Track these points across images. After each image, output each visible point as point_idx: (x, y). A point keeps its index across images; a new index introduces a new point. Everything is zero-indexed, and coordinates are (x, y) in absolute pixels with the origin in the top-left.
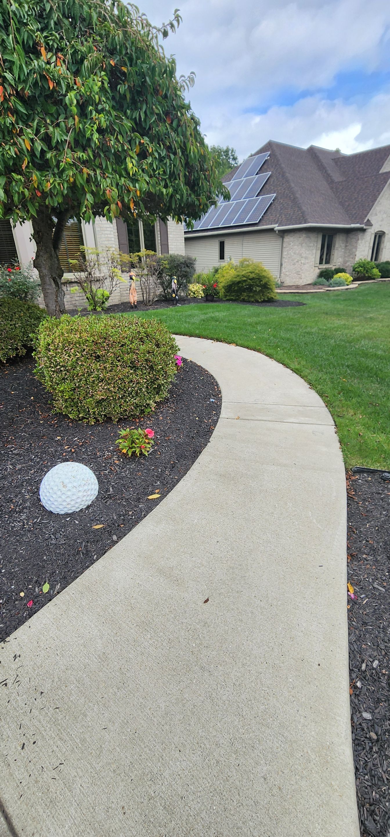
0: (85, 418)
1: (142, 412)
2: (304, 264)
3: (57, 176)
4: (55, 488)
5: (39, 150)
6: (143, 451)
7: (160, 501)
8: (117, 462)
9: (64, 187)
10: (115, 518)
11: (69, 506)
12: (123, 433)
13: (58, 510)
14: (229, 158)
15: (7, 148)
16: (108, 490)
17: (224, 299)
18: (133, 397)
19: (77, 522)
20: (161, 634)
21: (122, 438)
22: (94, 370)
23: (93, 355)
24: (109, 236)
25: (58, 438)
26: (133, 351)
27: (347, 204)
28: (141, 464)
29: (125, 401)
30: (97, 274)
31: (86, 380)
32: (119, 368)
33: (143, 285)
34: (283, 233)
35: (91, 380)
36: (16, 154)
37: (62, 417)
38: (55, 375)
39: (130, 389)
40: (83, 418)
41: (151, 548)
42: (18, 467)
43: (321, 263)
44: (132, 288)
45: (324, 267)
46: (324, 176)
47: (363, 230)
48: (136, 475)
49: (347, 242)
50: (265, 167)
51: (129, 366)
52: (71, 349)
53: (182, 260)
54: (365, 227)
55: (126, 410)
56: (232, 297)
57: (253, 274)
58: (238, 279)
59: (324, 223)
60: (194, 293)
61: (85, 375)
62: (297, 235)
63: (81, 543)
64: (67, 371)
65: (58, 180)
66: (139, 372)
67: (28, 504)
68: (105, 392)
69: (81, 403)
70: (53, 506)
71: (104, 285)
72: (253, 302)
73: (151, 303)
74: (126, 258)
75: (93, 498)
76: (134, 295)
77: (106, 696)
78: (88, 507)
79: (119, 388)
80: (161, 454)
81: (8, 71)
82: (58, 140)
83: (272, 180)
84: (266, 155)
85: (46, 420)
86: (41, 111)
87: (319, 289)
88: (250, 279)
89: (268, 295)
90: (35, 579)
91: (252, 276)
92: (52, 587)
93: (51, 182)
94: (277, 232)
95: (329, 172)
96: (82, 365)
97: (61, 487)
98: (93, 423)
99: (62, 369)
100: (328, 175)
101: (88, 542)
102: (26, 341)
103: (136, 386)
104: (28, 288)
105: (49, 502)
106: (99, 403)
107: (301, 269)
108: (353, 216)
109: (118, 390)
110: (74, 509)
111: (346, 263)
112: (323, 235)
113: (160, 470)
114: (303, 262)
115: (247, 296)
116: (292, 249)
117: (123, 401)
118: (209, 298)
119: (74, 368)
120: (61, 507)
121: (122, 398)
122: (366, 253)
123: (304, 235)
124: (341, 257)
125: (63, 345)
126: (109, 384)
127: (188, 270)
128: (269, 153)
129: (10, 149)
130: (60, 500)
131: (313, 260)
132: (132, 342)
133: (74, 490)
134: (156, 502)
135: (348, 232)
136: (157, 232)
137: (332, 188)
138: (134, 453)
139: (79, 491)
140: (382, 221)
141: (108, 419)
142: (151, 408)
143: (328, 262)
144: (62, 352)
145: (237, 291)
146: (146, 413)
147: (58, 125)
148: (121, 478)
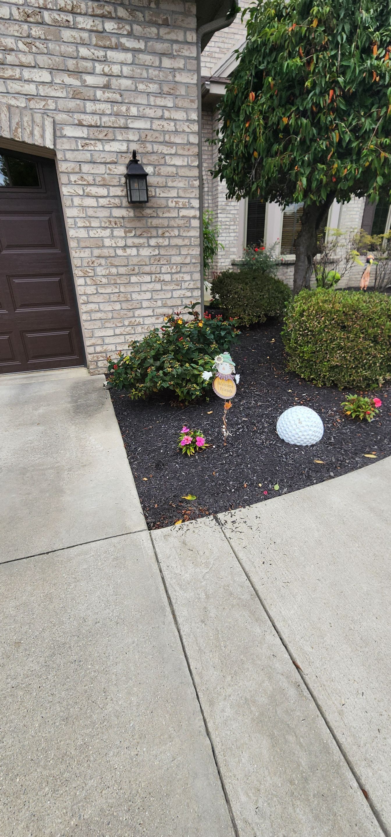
0: (315, 380)
1: (368, 385)
3: (354, 163)
4: (292, 422)
5: (347, 141)
6: (367, 416)
7: (376, 461)
8: (339, 421)
9: (358, 172)
10: (334, 461)
11: (299, 439)
12: (351, 397)
13: (290, 440)
15: (321, 142)
16: (329, 439)
18: (365, 369)
19: (303, 453)
20: (368, 548)
21: (348, 401)
22: (337, 338)
23: (341, 324)
24: (354, 216)
25: (290, 391)
26: (378, 326)
28: (361, 427)
29: (356, 371)
30: (332, 257)
31: (327, 346)
32: (361, 340)
33: (378, 270)
35: (332, 346)
36: (326, 147)
37: (294, 375)
38: (301, 338)
39: (365, 361)
40: (313, 379)
41: (364, 491)
42: (259, 404)
44: (366, 272)
48: (355, 435)
51: (371, 340)
52: (322, 317)
55: (354, 380)
61: (328, 341)
63: (305, 468)
64: (313, 336)
65: (354, 166)
66: (379, 347)
67: (266, 430)
68: (341, 359)
69: (316, 366)
70: (287, 436)
71: (338, 267)
73: (382, 290)
74: (368, 239)
75: (318, 440)
76: (366, 279)
77: (320, 564)
78: (312, 446)
79: (355, 358)
80: (381, 425)
81: (341, 76)
82: (366, 129)
85: (280, 376)
86: (358, 105)
90: (269, 479)
92: (281, 488)
93: (348, 168)
96: (327, 332)
97: (297, 422)
98: (320, 386)
99: (309, 333)
101: (310, 469)
102: (268, 311)
103: (371, 360)
104: (267, 267)
105: (284, 432)
106: (332, 368)
109: (353, 360)
110: (302, 443)
113: (379, 437)
117: (354, 371)
119: (320, 333)
120: (293, 438)
121: (354, 368)
125: (316, 312)
126: (347, 353)
129: (322, 144)
130: (294, 432)
132: (380, 318)
133: (307, 428)
134: (372, 461)
138: (357, 417)
139: (310, 430)
141: (335, 386)
142: (378, 384)
144: (313, 318)
146: (371, 388)
147: (370, 116)
148: (343, 434)
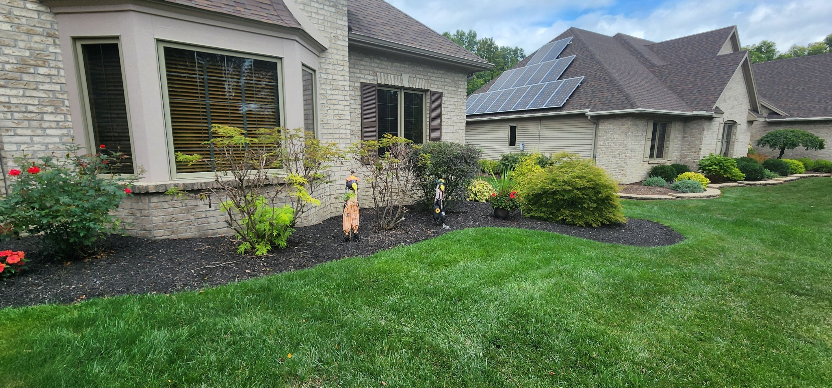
2: (630, 158)
14: (518, 56)
17: (527, 215)
24: (341, 112)
27: (680, 88)
34: (597, 119)
43: (651, 156)
44: (349, 205)
45: (656, 162)
46: (640, 61)
47: (710, 118)
49: (685, 132)
50: (567, 51)
53: (458, 153)
54: (714, 115)
56: (542, 214)
57: (584, 181)
58: (555, 187)
59: (657, 109)
60: (476, 195)
62: (619, 122)
72: (581, 226)
76: (353, 216)
83: (577, 63)
84: (567, 40)
87: (661, 193)
88: (578, 189)
89: (610, 216)
91: (581, 183)
94: (589, 118)
95: (647, 56)
100: (647, 59)
107: (625, 163)
108: (692, 102)
111: (685, 158)
112: (654, 123)
114: (628, 155)
115: (571, 215)
116: (611, 138)
118: (500, 213)
122: (714, 146)
123: (629, 123)
124: (677, 150)
127: (467, 168)
128: (572, 37)
131: (642, 152)
135: (686, 120)
136: (426, 110)
137: (653, 72)
140: (733, 108)
143: (660, 156)
145: (550, 206)
